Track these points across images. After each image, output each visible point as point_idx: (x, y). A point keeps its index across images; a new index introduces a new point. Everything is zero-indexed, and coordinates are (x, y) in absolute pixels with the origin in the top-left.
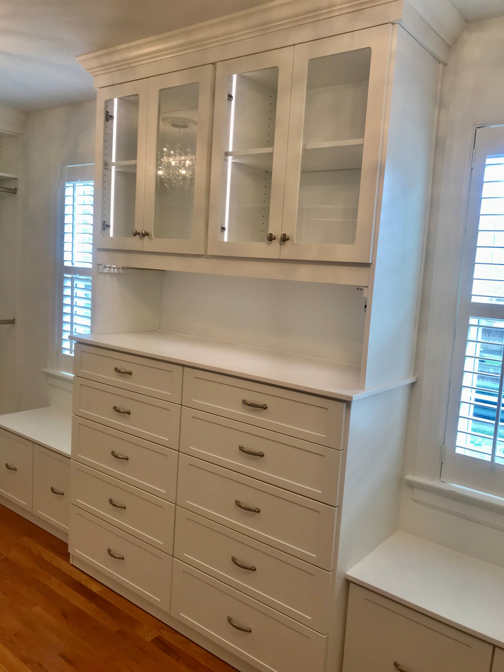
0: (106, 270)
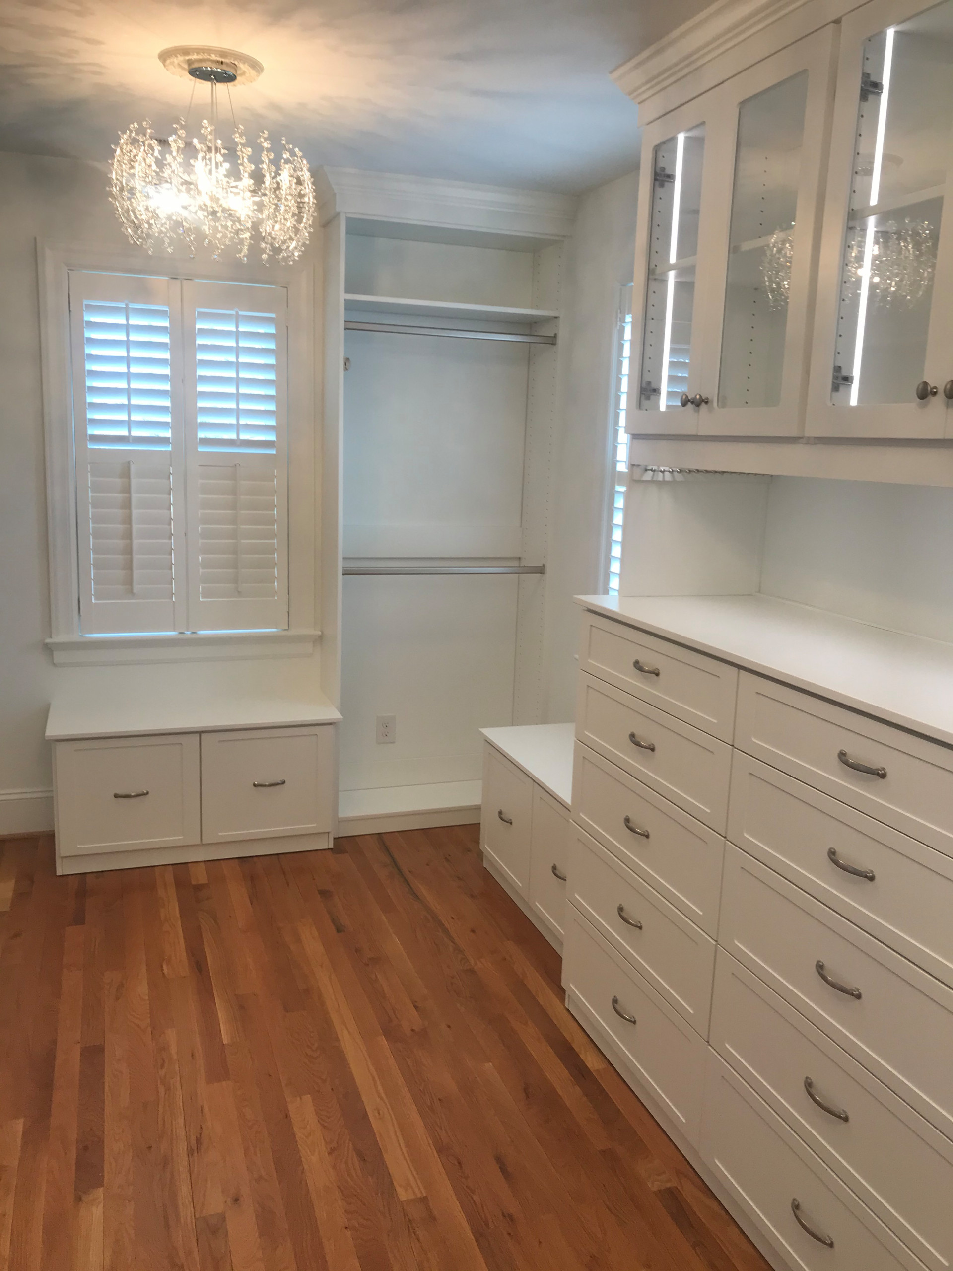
0: (648, 476)
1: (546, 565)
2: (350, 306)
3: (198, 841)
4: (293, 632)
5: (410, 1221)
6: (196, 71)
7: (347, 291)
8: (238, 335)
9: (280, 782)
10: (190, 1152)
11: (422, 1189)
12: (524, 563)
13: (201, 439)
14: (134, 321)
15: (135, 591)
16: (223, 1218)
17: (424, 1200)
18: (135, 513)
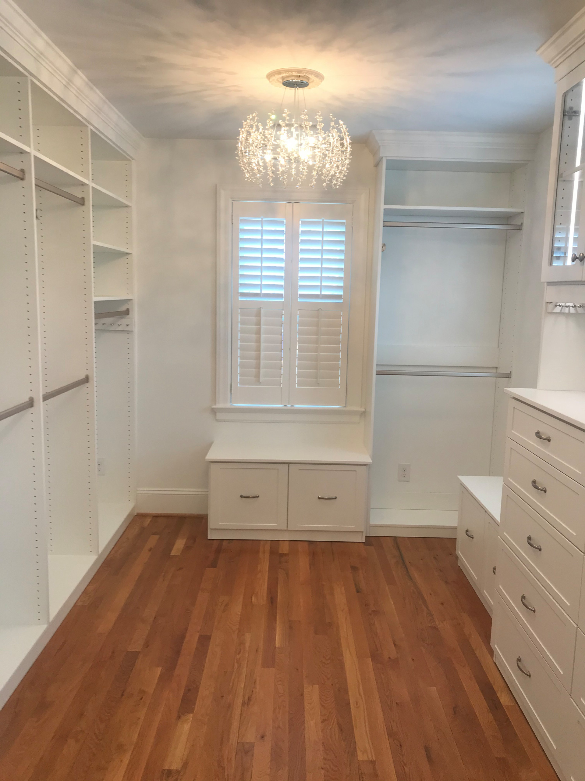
0: (558, 310)
1: (512, 373)
2: (387, 212)
3: (286, 529)
4: (348, 408)
5: (362, 773)
6: (286, 83)
7: (385, 204)
8: (323, 233)
9: (334, 498)
10: (244, 704)
11: (373, 755)
12: (499, 371)
13: (300, 295)
14: (266, 228)
15: (261, 381)
16: (252, 745)
17: (373, 763)
18: (263, 336)
